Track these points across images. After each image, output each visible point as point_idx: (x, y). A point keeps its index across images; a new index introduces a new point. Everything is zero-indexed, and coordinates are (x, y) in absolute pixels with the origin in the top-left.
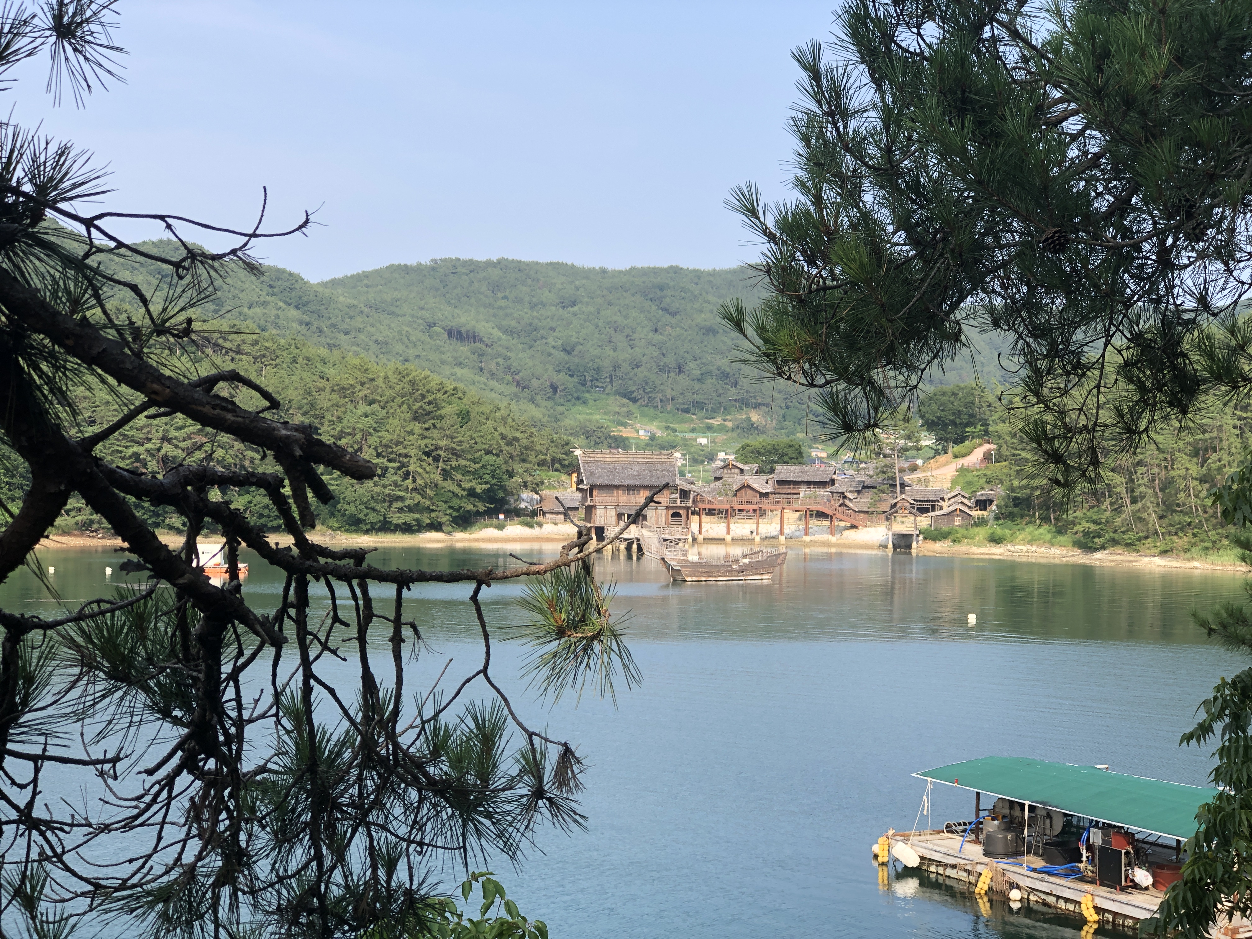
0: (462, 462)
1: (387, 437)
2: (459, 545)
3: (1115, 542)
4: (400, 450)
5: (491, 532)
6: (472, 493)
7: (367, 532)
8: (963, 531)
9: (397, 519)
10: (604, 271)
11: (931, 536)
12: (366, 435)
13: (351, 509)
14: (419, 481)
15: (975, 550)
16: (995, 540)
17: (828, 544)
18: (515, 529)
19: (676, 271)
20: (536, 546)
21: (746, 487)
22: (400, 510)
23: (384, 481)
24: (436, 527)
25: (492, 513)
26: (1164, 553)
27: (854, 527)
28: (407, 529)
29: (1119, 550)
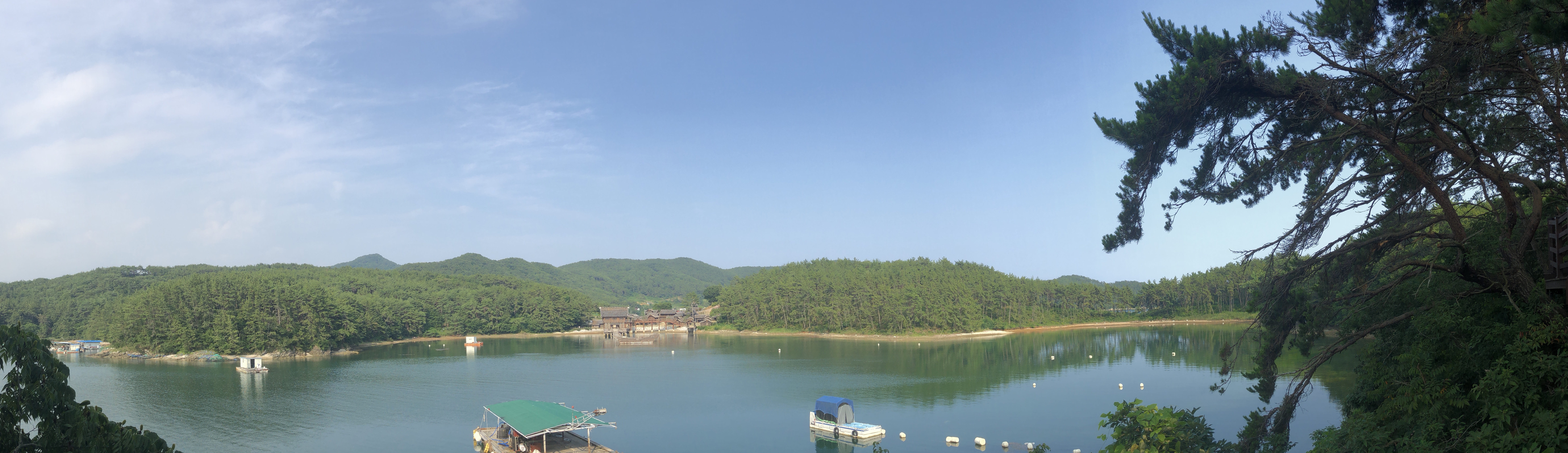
0: (566, 312)
1: (542, 305)
2: (566, 336)
3: (746, 328)
4: (547, 309)
5: (576, 332)
6: (569, 320)
7: (537, 333)
8: (708, 327)
9: (546, 329)
10: (639, 260)
11: (701, 328)
12: (536, 305)
13: (531, 326)
14: (553, 317)
15: (711, 332)
16: (716, 329)
17: (672, 332)
18: (583, 331)
19: (659, 260)
20: (590, 335)
21: (650, 316)
22: (546, 326)
23: (542, 318)
24: (559, 331)
25: (576, 326)
26: (758, 331)
27: (680, 327)
28: (549, 331)
29: (747, 330)
